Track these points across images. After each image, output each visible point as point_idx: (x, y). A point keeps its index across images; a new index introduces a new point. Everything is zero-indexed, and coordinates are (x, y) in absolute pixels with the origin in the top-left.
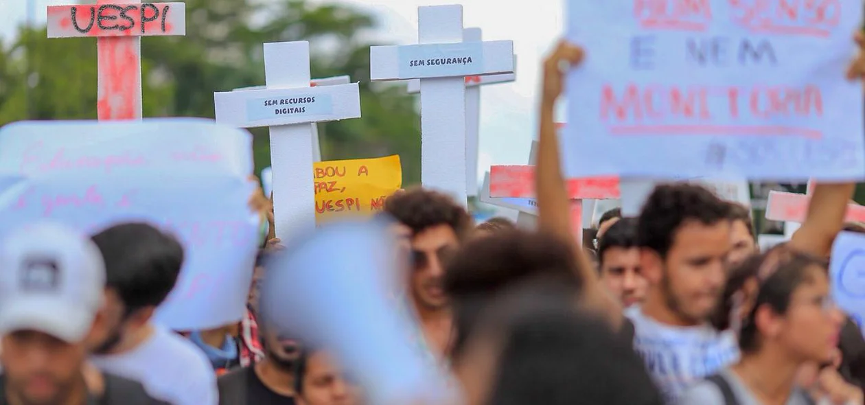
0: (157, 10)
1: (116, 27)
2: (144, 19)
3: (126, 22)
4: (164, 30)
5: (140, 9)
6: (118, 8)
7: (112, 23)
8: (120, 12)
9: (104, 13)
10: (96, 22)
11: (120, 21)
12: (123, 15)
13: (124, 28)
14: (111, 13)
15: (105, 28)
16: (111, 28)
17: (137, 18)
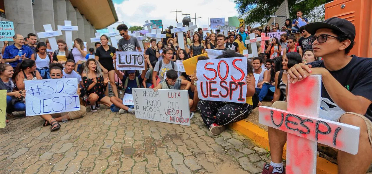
0: (330, 128)
1: (297, 130)
2: (318, 131)
3: (305, 130)
4: (335, 144)
5: (315, 123)
6: (299, 118)
7: (295, 127)
8: (300, 121)
9: (290, 119)
10: (284, 123)
11: (300, 126)
12: (302, 123)
13: (302, 132)
14: (294, 120)
15: (290, 128)
16: (294, 129)
17: (313, 129)
